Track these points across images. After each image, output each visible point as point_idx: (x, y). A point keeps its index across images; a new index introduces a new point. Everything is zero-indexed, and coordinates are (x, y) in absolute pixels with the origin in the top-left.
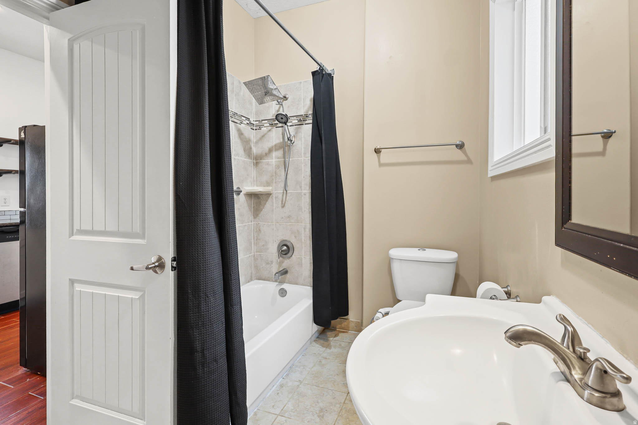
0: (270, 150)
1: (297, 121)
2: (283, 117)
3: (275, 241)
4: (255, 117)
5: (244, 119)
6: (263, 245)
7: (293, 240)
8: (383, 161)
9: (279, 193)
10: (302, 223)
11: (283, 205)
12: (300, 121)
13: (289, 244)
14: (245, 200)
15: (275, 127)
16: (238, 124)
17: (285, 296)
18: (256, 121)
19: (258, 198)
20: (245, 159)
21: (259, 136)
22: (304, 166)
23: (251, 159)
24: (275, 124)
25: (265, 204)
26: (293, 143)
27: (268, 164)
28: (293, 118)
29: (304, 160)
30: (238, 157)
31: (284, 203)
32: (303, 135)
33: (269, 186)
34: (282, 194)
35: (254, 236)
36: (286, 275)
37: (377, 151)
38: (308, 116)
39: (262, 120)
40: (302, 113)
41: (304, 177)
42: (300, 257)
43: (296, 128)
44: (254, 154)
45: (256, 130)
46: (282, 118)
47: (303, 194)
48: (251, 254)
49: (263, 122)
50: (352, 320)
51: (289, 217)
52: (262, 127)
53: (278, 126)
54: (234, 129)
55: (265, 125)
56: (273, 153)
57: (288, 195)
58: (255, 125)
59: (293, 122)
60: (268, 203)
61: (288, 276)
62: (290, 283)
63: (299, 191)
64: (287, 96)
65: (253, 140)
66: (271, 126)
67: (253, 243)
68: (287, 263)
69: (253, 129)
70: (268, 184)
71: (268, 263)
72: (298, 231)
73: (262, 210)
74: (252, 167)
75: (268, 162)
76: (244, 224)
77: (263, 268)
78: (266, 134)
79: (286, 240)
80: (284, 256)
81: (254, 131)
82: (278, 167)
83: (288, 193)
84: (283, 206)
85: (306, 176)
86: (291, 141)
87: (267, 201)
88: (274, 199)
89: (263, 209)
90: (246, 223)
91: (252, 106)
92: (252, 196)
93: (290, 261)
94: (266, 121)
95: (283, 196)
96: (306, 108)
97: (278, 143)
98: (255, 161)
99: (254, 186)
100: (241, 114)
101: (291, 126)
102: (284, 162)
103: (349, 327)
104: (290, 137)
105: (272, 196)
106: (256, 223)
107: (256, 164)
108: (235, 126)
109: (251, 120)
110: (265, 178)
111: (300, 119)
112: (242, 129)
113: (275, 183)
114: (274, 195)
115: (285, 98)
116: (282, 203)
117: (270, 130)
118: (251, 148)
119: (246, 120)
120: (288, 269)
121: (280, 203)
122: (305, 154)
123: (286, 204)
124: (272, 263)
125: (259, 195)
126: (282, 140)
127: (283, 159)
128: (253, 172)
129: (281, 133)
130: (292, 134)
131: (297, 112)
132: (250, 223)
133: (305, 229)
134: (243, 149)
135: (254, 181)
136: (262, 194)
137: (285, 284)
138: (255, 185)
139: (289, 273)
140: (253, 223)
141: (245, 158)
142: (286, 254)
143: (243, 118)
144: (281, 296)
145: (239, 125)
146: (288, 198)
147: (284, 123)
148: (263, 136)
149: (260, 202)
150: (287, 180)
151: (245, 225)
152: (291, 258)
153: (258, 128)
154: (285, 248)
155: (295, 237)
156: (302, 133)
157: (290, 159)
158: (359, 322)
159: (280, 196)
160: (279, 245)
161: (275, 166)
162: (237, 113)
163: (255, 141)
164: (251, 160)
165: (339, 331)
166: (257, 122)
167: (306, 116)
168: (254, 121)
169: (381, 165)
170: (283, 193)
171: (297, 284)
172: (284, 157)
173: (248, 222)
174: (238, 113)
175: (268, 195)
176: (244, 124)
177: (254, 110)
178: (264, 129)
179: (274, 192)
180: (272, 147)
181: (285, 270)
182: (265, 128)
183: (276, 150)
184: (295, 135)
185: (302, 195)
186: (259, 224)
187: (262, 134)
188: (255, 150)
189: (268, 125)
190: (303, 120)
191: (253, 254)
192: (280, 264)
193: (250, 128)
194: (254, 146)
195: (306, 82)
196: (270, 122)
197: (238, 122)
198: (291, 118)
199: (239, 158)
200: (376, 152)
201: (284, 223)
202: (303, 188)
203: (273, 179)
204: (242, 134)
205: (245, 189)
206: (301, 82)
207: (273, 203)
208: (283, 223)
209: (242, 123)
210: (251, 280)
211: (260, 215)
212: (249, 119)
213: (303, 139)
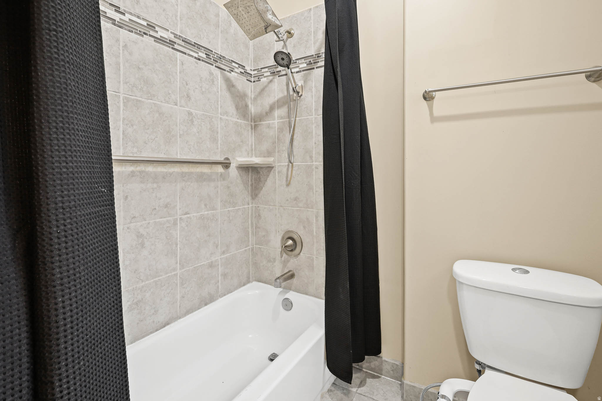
0: (272, 108)
1: (305, 65)
2: (284, 57)
3: (279, 232)
4: (253, 65)
5: (237, 66)
6: (264, 236)
7: (301, 232)
8: (437, 113)
9: (283, 166)
10: (312, 208)
11: (288, 182)
12: (310, 63)
13: (295, 237)
14: (238, 175)
15: (278, 76)
16: (226, 72)
17: (291, 309)
18: (254, 70)
19: (257, 172)
20: (239, 121)
21: (258, 90)
22: (315, 127)
23: (248, 120)
24: (277, 72)
25: (266, 181)
26: (300, 97)
27: (269, 126)
28: (300, 61)
29: (316, 118)
30: (227, 116)
31: (289, 179)
32: (314, 84)
33: (271, 157)
34: (287, 167)
35: (252, 223)
36: (293, 279)
37: (428, 97)
38: (320, 56)
39: (261, 68)
40: (312, 52)
41: (315, 143)
42: (311, 256)
43: (305, 74)
44: (251, 113)
45: (254, 82)
46: (283, 59)
47: (314, 167)
48: (249, 248)
49: (263, 70)
50: (387, 360)
51: (296, 199)
52: (262, 78)
53: (281, 74)
54: (220, 78)
55: (265, 74)
56: (275, 111)
57: (294, 169)
58: (253, 76)
59: (300, 67)
60: (269, 180)
61: (295, 281)
62: (298, 291)
63: (309, 163)
64: (292, 32)
65: (250, 95)
66: (272, 75)
67: (250, 232)
68: (293, 263)
69: (251, 81)
70: (269, 154)
71: (269, 261)
72: (307, 219)
73: (262, 188)
74: (248, 130)
75: (269, 124)
76: (236, 208)
77: (263, 265)
78: (266, 86)
79: (292, 232)
80: (290, 253)
81: (252, 84)
82: (281, 130)
83: (294, 166)
84: (288, 185)
85: (318, 141)
86: (298, 93)
87: (268, 176)
88: (277, 174)
89: (264, 188)
90: (241, 206)
91: (249, 49)
92: (249, 170)
93: (297, 260)
94: (266, 70)
95: (288, 169)
96: (318, 44)
97: (282, 98)
98: (253, 124)
99: (251, 157)
100: (231, 59)
101: (297, 72)
102: (289, 123)
103: (381, 370)
104: (295, 87)
105: (274, 170)
106: (255, 205)
107: (255, 127)
108: (221, 73)
109: (248, 69)
110: (265, 146)
111: (310, 62)
112: (232, 79)
113: (278, 152)
114: (277, 169)
115: (290, 35)
116: (287, 180)
117: (271, 81)
118: (247, 106)
119: (239, 67)
120: (295, 272)
121: (285, 179)
122: (316, 110)
123: (292, 181)
124: (275, 261)
125: (259, 169)
126: (286, 93)
127: (288, 120)
128: (250, 138)
129: (285, 83)
130: (300, 83)
131: (305, 52)
132: (246, 206)
133: (317, 217)
134: (234, 107)
135: (252, 150)
136: (261, 168)
137: (291, 292)
138: (254, 155)
139: (296, 277)
140: (250, 206)
141: (238, 119)
142: (292, 251)
143: (234, 64)
144: (285, 310)
145: (228, 74)
146: (294, 172)
147: (286, 67)
148: (263, 90)
149: (260, 177)
150: (294, 148)
151: (239, 209)
152: (299, 257)
153: (256, 79)
154: (290, 242)
155: (304, 227)
156: (312, 81)
157: (297, 119)
158: (397, 365)
159: (285, 170)
160: (283, 238)
161: (278, 129)
162: (224, 57)
163: (253, 96)
164: (247, 122)
165: (366, 372)
166: (256, 72)
167: (318, 57)
168: (251, 70)
169: (434, 119)
170: (288, 165)
171: (306, 294)
172: (289, 117)
173: (244, 205)
174: (226, 57)
175: (270, 168)
176: (236, 72)
177: (251, 56)
178: (263, 80)
179: (277, 164)
180: (274, 104)
181: (291, 273)
182: (265, 79)
183: (279, 107)
184: (303, 85)
185: (313, 169)
186: (258, 207)
187: (262, 87)
188: (253, 109)
189: (269, 74)
190: (314, 63)
191: (250, 247)
192: (285, 263)
193: (246, 78)
194: (251, 104)
195: (317, 7)
196: (272, 71)
197: (227, 69)
198: (297, 61)
199: (227, 118)
200: (425, 98)
201: (290, 208)
202: (314, 159)
203: (275, 147)
204: (233, 86)
205: (237, 161)
206: (310, 9)
207: (276, 180)
208: (287, 208)
209: (232, 71)
210: (248, 282)
211: (260, 195)
212: (244, 67)
213: (314, 89)
